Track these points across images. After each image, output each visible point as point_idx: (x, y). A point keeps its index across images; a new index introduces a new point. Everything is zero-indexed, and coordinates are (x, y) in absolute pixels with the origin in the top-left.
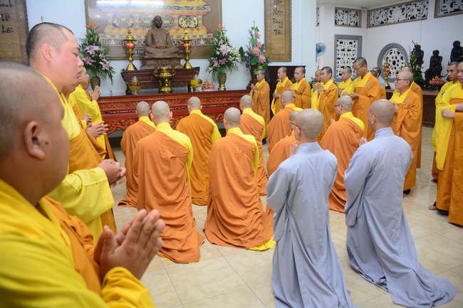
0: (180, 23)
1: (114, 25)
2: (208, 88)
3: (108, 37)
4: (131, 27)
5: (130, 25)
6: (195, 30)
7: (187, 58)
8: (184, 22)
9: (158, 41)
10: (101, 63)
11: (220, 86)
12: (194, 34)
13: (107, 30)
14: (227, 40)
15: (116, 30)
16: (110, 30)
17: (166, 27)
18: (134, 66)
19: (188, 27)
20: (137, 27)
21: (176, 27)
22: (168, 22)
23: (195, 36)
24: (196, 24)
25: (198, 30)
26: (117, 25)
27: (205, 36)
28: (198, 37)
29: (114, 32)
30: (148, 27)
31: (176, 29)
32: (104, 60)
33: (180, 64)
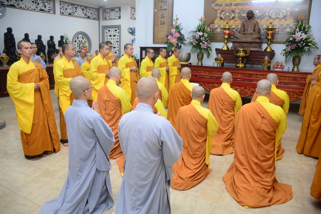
0: (270, 15)
1: (221, 18)
2: (277, 68)
3: (216, 26)
4: (232, 19)
5: (232, 18)
6: (283, 21)
7: (269, 43)
8: (274, 14)
9: (247, 29)
10: (201, 43)
11: (294, 68)
12: (282, 23)
13: (216, 21)
14: (304, 28)
15: (222, 21)
16: (218, 21)
17: (258, 19)
18: (227, 46)
19: (277, 18)
20: (236, 19)
21: (267, 18)
22: (260, 15)
23: (282, 25)
24: (285, 15)
25: (286, 20)
26: (223, 18)
27: (291, 25)
28: (285, 25)
29: (220, 23)
30: (244, 19)
31: (267, 20)
32: (204, 42)
33: (260, 47)
